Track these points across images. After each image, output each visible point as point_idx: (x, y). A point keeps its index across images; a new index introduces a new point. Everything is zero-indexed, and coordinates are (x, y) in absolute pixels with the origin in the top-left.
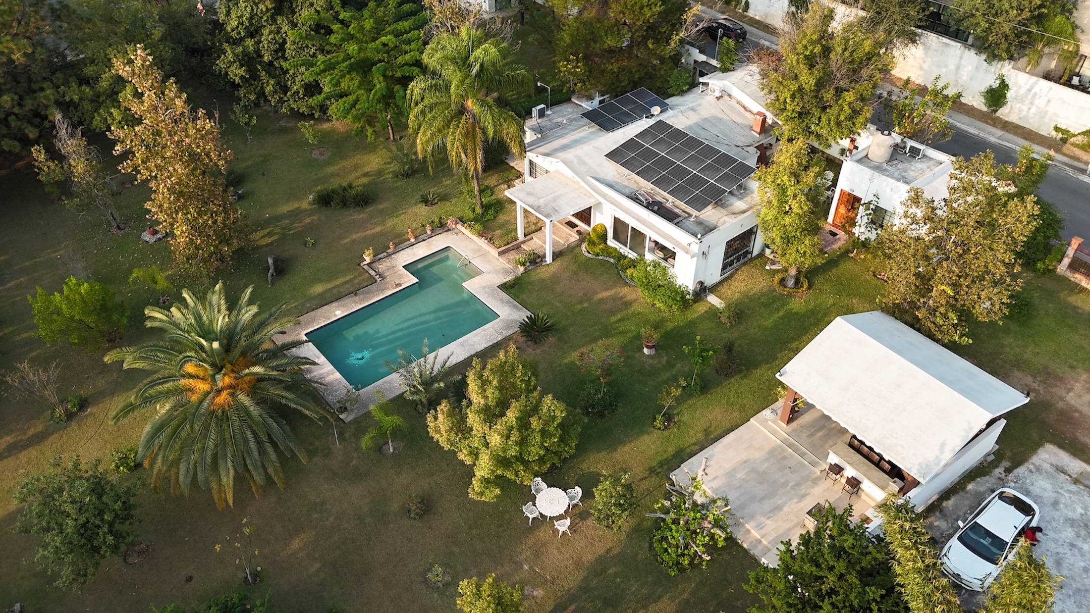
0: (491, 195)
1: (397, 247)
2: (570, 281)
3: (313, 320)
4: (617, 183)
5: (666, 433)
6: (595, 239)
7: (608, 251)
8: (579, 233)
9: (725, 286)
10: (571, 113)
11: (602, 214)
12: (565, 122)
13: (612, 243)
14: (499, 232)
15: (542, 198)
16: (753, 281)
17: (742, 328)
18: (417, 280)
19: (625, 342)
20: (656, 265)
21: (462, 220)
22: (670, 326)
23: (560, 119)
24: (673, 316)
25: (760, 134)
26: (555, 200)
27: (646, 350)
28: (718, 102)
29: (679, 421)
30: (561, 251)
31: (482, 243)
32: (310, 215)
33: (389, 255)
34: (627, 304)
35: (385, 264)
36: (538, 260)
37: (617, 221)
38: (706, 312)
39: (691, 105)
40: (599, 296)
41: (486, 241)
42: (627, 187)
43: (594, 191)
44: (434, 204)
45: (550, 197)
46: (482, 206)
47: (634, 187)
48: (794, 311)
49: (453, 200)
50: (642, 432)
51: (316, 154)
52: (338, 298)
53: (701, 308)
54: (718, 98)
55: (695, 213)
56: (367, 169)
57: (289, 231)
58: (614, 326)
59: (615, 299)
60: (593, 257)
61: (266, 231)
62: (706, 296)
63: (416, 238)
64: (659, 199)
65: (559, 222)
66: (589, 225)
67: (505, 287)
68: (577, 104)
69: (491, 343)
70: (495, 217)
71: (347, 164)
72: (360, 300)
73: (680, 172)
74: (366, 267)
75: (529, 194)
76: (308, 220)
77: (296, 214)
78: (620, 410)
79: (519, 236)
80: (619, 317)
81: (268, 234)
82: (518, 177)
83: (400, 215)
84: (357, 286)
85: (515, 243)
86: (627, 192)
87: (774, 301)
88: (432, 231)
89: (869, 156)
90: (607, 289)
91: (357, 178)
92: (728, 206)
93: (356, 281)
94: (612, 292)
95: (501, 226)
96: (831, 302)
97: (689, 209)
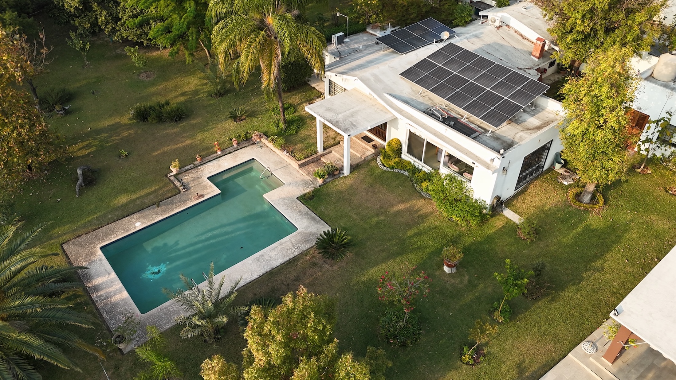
0: (295, 112)
1: (204, 159)
2: (367, 194)
3: (112, 232)
4: (412, 100)
5: (476, 369)
6: (390, 153)
7: (403, 164)
8: (375, 147)
9: (519, 200)
10: (366, 40)
11: (397, 129)
12: (361, 48)
13: (406, 156)
14: (300, 146)
15: (341, 113)
16: (547, 195)
17: (542, 244)
18: (220, 192)
19: (424, 258)
20: (451, 179)
21: (267, 135)
22: (468, 241)
23: (356, 46)
24: (470, 230)
25: (539, 58)
26: (353, 116)
27: (446, 269)
28: (498, 31)
29: (489, 353)
30: (358, 164)
31: (284, 156)
32: (130, 129)
33: (196, 167)
34: (424, 217)
35: (191, 175)
36: (336, 173)
37: (412, 137)
38: (503, 227)
39: (474, 33)
40: (396, 209)
41: (288, 154)
42: (422, 103)
43: (391, 106)
44: (242, 120)
45: (348, 113)
46: (285, 122)
47: (429, 103)
48: (592, 227)
49: (260, 116)
50: (449, 368)
51: (143, 76)
52: (140, 209)
53: (497, 223)
54: (499, 28)
55: (491, 128)
56: (186, 89)
57: (107, 143)
58: (412, 241)
59: (411, 211)
60: (389, 170)
61: (84, 144)
62: (502, 211)
63: (222, 151)
64: (454, 114)
65: (356, 137)
66: (384, 140)
67: (304, 199)
68: (371, 34)
69: (287, 259)
70: (297, 132)
71: (169, 85)
72: (162, 212)
73: (474, 89)
74: (172, 178)
75: (328, 110)
76: (125, 134)
77: (115, 128)
78: (424, 339)
79: (319, 149)
80: (416, 231)
81: (87, 146)
82: (319, 97)
83: (211, 129)
84: (161, 197)
85: (315, 156)
86: (422, 107)
87: (571, 217)
88: (238, 144)
89: (655, 75)
90: (402, 202)
91: (176, 97)
92: (522, 122)
93: (161, 192)
94: (408, 205)
95: (302, 140)
96: (629, 218)
97: (485, 124)
